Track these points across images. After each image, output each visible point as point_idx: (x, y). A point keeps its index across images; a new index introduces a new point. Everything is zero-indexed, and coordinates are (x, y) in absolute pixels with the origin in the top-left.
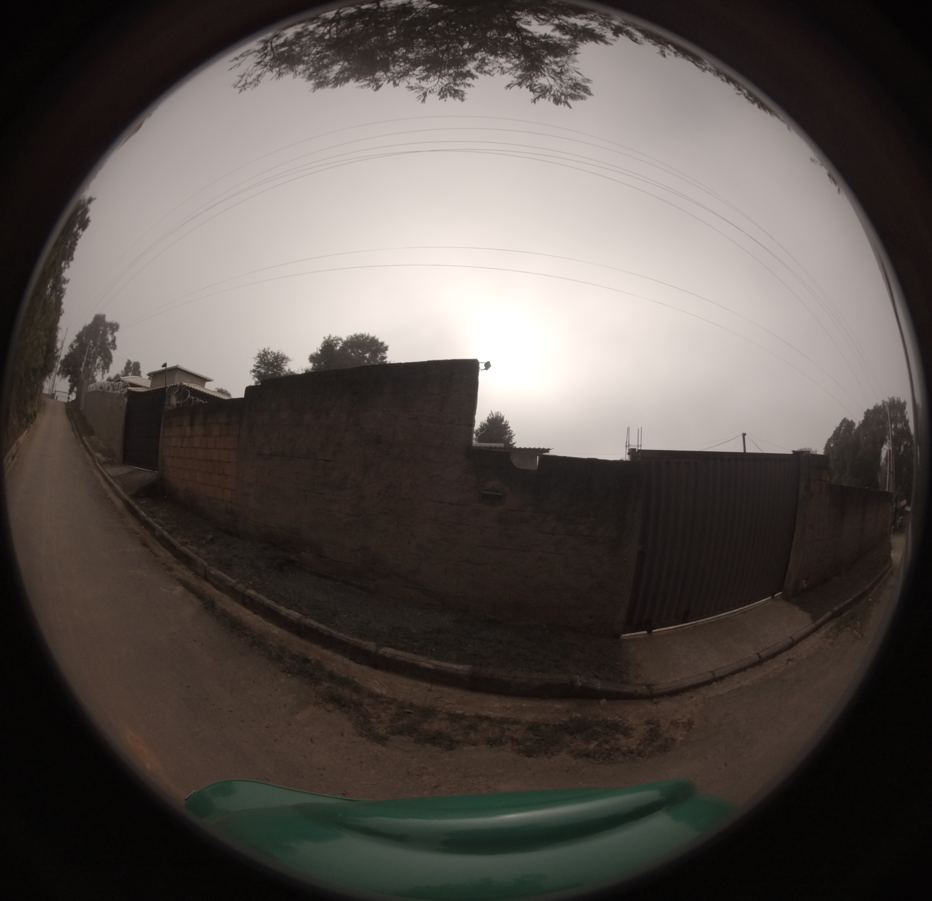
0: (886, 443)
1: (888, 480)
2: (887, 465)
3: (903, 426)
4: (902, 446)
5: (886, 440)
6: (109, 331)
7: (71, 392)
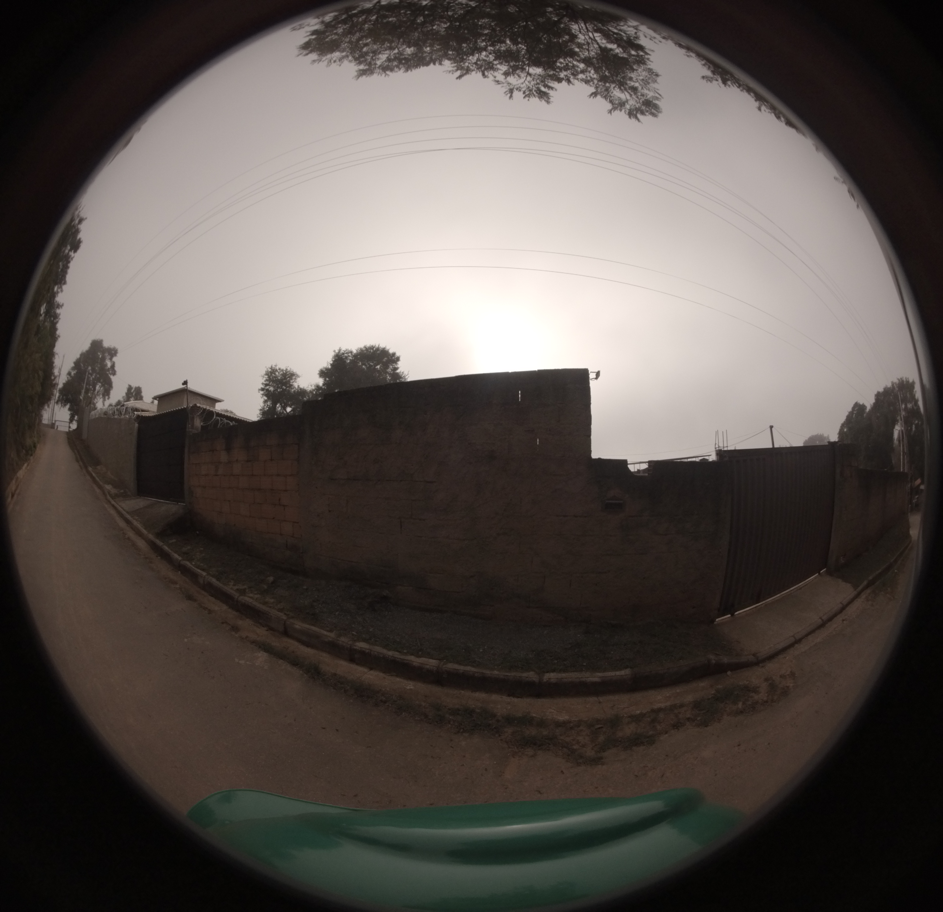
0: (897, 424)
1: (902, 461)
2: (900, 446)
3: (913, 406)
4: (914, 426)
5: (897, 421)
6: (107, 356)
7: (71, 420)
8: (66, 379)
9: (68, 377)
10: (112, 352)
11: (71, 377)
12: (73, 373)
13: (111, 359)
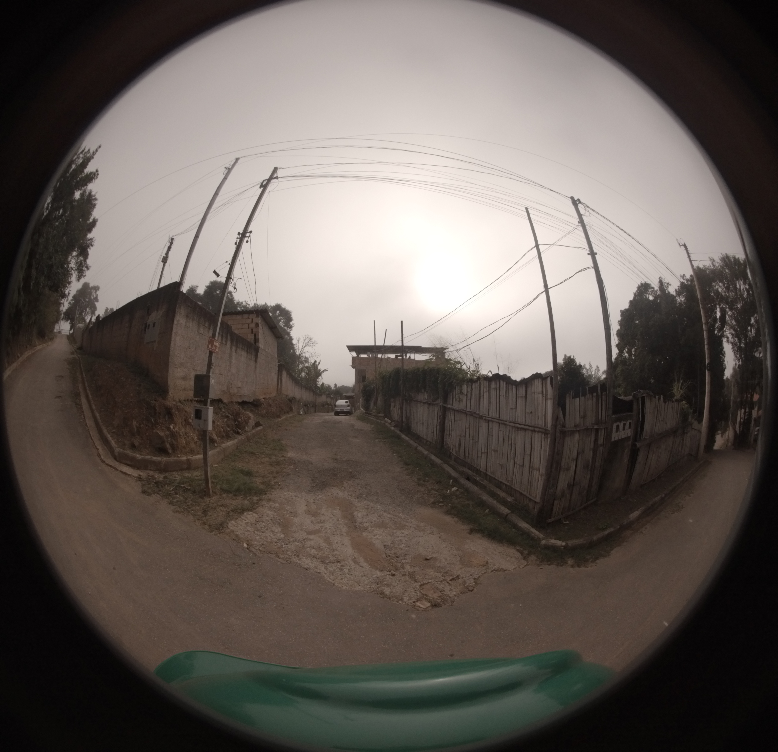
6: (93, 291)
7: (71, 329)
8: (68, 307)
9: (69, 305)
10: (96, 288)
11: (70, 305)
12: (72, 302)
13: (96, 293)
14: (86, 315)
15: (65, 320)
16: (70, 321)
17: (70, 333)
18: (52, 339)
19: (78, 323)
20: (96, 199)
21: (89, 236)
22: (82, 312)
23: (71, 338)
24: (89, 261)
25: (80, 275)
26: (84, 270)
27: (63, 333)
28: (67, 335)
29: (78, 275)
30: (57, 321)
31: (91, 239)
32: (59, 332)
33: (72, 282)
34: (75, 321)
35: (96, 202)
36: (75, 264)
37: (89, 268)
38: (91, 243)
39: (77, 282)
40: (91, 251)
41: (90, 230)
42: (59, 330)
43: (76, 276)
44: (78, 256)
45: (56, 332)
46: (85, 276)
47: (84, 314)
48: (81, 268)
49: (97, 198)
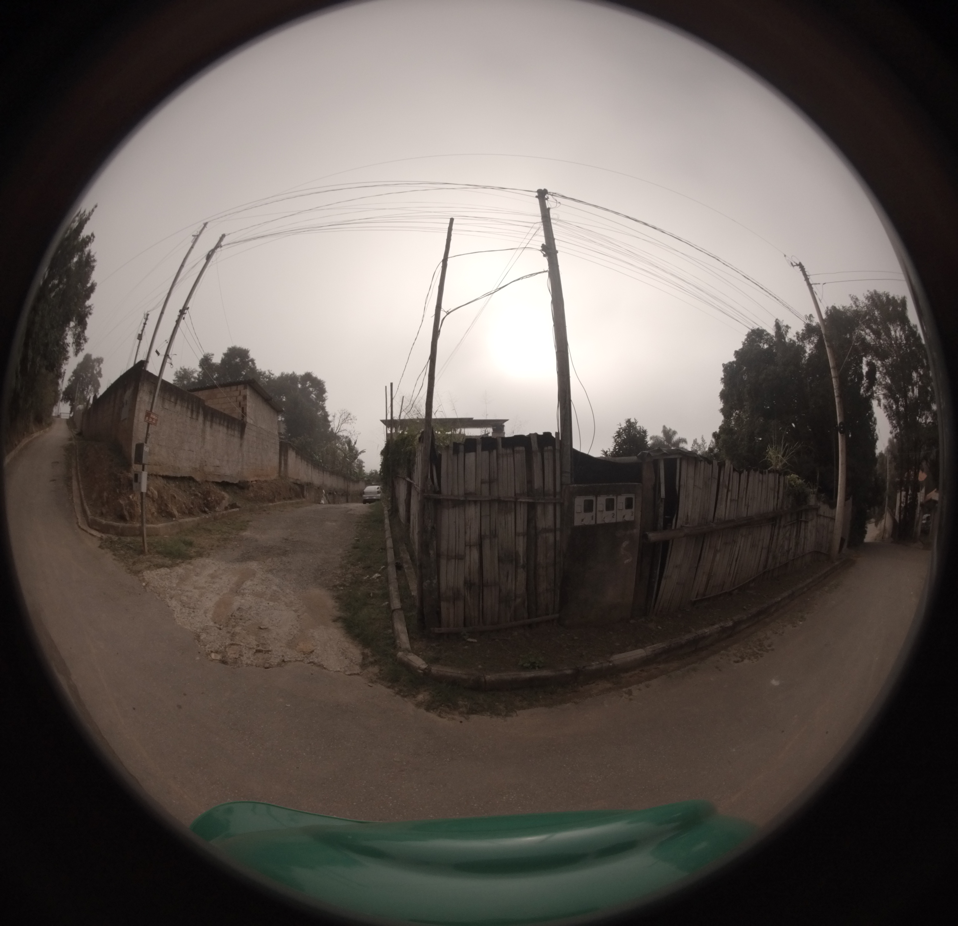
6: (96, 364)
7: (71, 412)
8: (68, 384)
9: (68, 383)
10: (100, 361)
11: (70, 382)
12: (72, 379)
13: (99, 366)
14: (88, 394)
15: (65, 401)
16: (71, 402)
17: (70, 417)
18: (49, 425)
19: (78, 404)
20: (94, 261)
21: (88, 303)
22: (84, 390)
23: (70, 422)
24: (87, 333)
25: (78, 348)
26: (82, 343)
27: (62, 417)
28: (67, 419)
29: (76, 349)
30: (55, 402)
31: (90, 307)
32: (59, 416)
33: (69, 357)
34: (76, 401)
35: (95, 264)
36: (73, 336)
37: (87, 340)
38: (90, 310)
39: (75, 356)
40: (90, 320)
41: (88, 297)
42: (58, 413)
43: (74, 350)
44: (75, 327)
45: (55, 417)
46: (83, 349)
47: (85, 393)
48: (79, 340)
49: (96, 259)
